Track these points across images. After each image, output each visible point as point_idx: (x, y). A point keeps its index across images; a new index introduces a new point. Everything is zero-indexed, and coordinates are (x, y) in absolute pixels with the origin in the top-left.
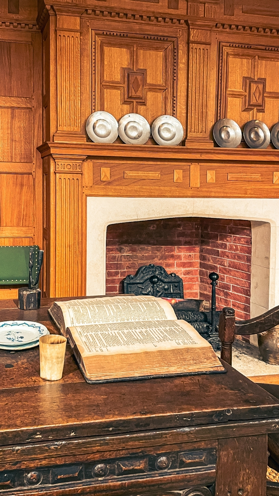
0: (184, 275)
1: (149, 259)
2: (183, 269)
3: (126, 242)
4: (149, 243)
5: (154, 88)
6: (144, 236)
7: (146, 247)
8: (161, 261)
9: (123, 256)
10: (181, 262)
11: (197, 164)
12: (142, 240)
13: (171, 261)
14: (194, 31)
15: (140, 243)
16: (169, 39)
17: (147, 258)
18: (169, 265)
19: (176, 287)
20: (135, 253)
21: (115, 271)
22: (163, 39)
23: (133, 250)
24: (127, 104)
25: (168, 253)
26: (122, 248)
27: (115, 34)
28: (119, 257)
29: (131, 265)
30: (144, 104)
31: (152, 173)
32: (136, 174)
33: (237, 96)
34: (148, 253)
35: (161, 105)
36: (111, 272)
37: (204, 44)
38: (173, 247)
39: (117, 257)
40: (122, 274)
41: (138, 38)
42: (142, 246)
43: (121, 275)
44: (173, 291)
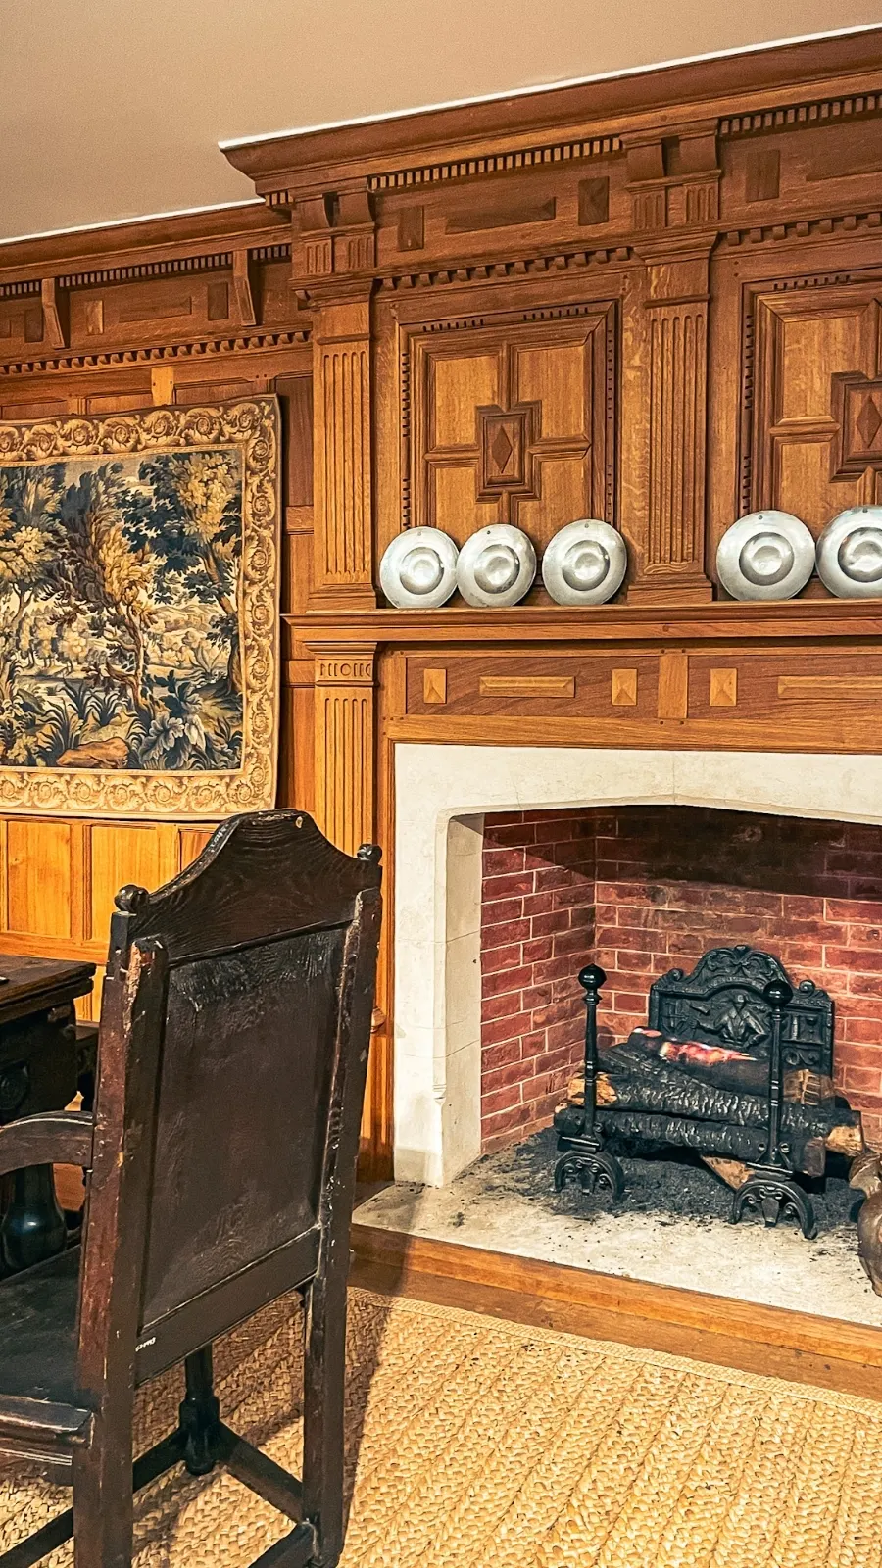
0: (855, 991)
1: (740, 931)
2: (850, 974)
3: (670, 874)
4: (738, 883)
5: (562, 449)
6: (723, 858)
7: (729, 894)
8: (775, 940)
9: (660, 915)
10: (841, 951)
11: (680, 650)
12: (717, 869)
13: (809, 944)
14: (658, 273)
15: (712, 878)
16: (592, 308)
17: (733, 926)
18: (800, 955)
19: (808, 1022)
20: (695, 908)
21: (639, 955)
22: (576, 311)
23: (689, 898)
24: (489, 501)
25: (799, 915)
26: (658, 891)
27: (453, 325)
28: (651, 914)
29: (684, 943)
30: (532, 495)
31: (550, 682)
32: (507, 685)
33: (809, 437)
34: (734, 910)
35: (578, 492)
36: (626, 954)
37: (690, 302)
38: (817, 899)
39: (644, 915)
40: (661, 963)
41: (512, 323)
42: (718, 889)
43: (656, 967)
44: (798, 1036)
